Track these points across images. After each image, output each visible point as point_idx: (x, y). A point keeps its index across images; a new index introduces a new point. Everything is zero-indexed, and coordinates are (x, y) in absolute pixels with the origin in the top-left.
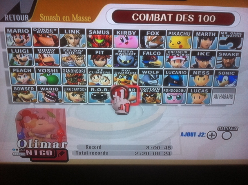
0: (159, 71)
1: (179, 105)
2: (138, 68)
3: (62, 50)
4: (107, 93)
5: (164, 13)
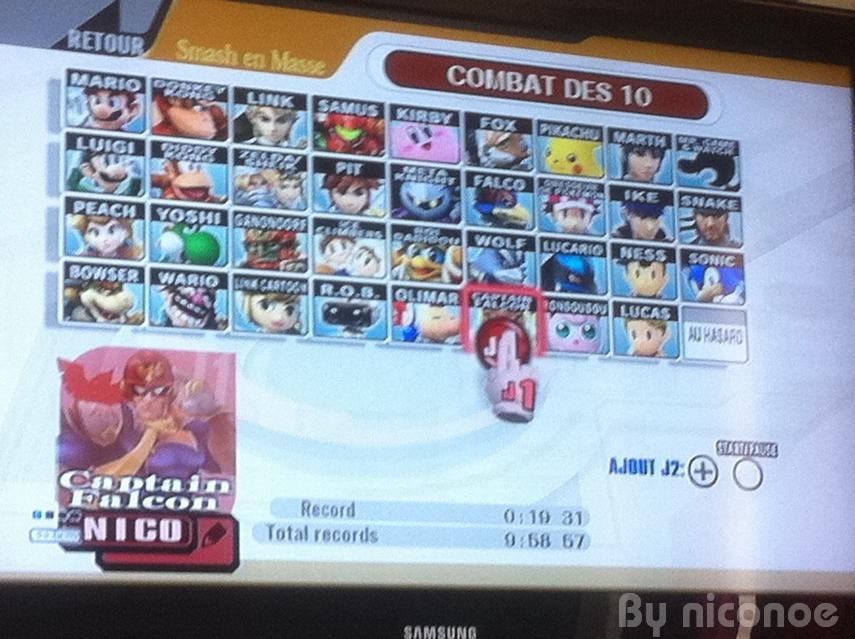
0: (525, 240)
1: (594, 358)
2: (463, 227)
3: (237, 152)
4: (373, 304)
5: (533, 73)
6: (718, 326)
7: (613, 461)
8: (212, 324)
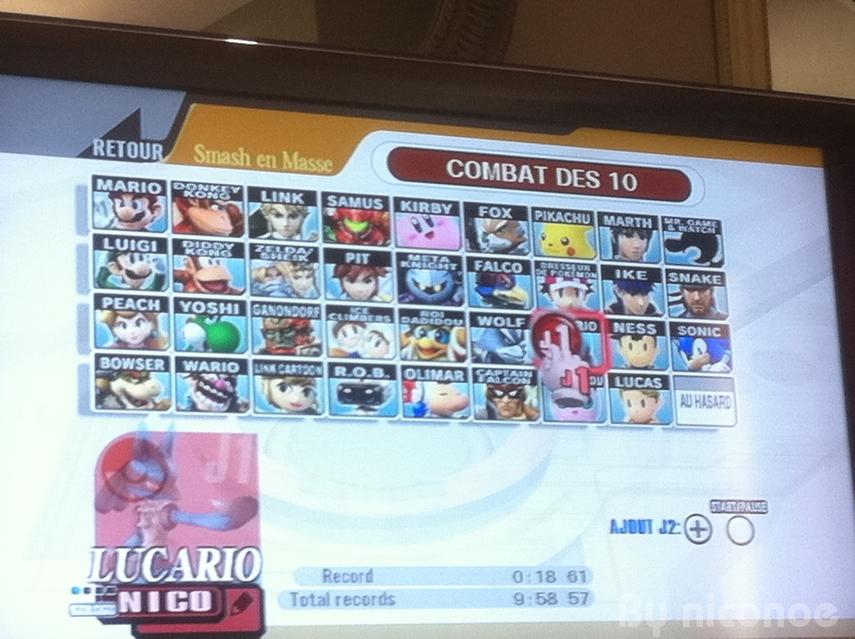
0: (523, 319)
2: (465, 309)
3: (253, 247)
4: (384, 383)
5: (526, 164)
6: (707, 393)
7: (613, 522)
8: (234, 407)
